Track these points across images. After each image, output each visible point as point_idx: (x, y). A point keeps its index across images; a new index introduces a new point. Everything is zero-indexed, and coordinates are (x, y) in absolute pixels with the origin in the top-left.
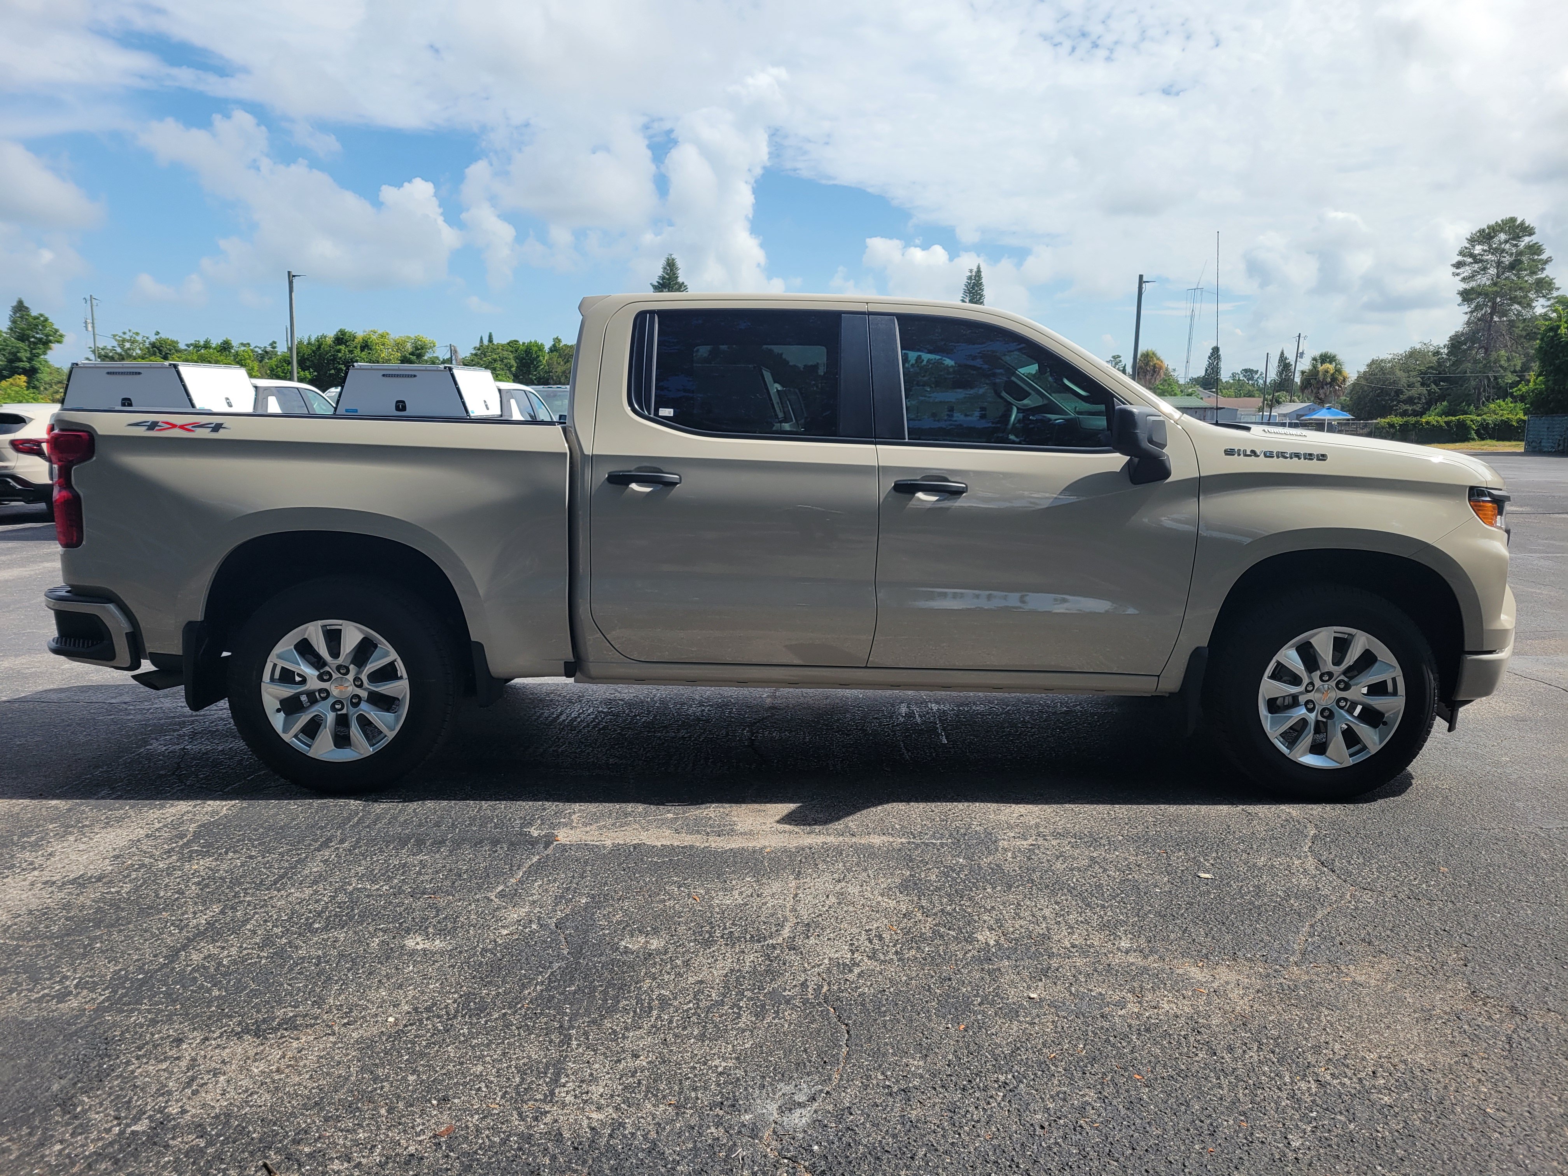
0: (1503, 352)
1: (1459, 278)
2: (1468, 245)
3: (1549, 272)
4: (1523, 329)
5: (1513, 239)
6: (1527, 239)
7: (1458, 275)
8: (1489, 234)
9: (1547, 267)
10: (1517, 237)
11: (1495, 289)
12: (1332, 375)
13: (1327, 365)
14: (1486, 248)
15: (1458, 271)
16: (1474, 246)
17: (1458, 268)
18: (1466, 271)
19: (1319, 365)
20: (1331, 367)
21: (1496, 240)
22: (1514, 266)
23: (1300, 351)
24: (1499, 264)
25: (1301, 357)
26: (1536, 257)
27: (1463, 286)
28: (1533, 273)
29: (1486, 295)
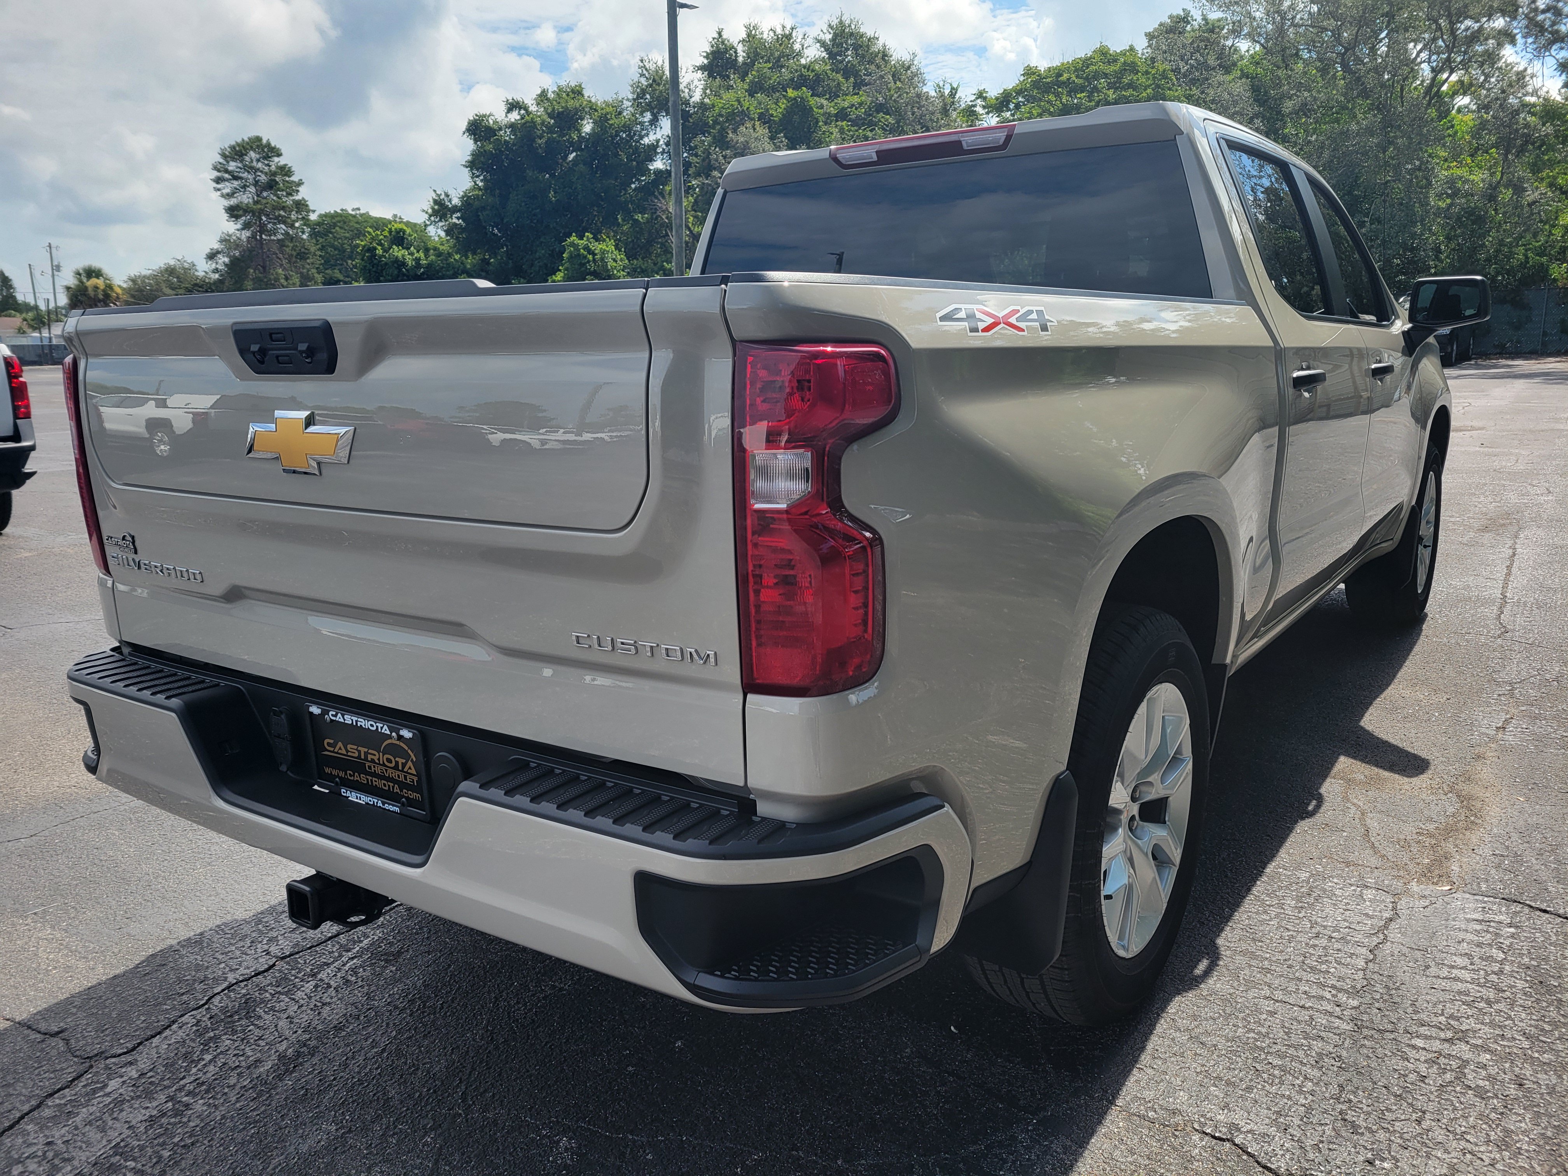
0: (280, 271)
1: (219, 193)
2: (222, 161)
3: (303, 193)
4: (293, 249)
5: (265, 158)
6: (276, 159)
7: (219, 190)
8: (240, 151)
9: (300, 189)
10: (267, 157)
11: (259, 206)
12: (104, 291)
13: (94, 281)
14: (240, 165)
15: (219, 186)
16: (228, 162)
17: (218, 183)
18: (227, 188)
19: (85, 280)
20: (100, 282)
21: (247, 158)
22: (271, 186)
23: (55, 263)
24: (256, 183)
25: (58, 271)
26: (287, 179)
27: (227, 203)
28: (289, 194)
29: (253, 212)
